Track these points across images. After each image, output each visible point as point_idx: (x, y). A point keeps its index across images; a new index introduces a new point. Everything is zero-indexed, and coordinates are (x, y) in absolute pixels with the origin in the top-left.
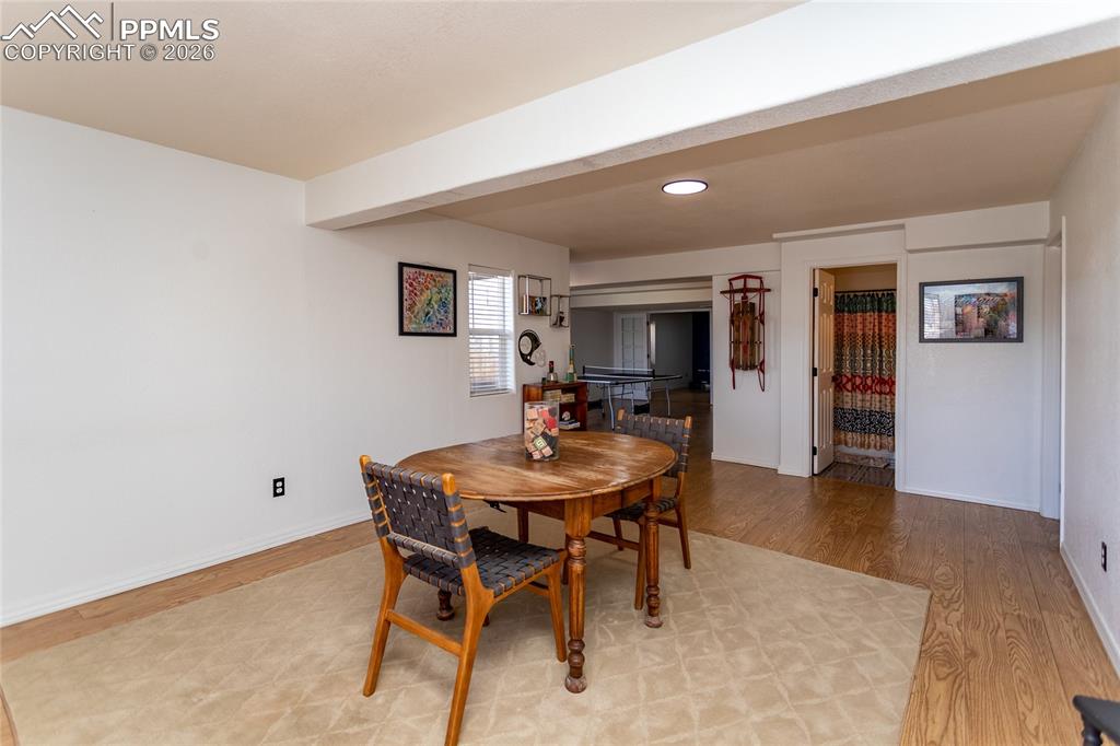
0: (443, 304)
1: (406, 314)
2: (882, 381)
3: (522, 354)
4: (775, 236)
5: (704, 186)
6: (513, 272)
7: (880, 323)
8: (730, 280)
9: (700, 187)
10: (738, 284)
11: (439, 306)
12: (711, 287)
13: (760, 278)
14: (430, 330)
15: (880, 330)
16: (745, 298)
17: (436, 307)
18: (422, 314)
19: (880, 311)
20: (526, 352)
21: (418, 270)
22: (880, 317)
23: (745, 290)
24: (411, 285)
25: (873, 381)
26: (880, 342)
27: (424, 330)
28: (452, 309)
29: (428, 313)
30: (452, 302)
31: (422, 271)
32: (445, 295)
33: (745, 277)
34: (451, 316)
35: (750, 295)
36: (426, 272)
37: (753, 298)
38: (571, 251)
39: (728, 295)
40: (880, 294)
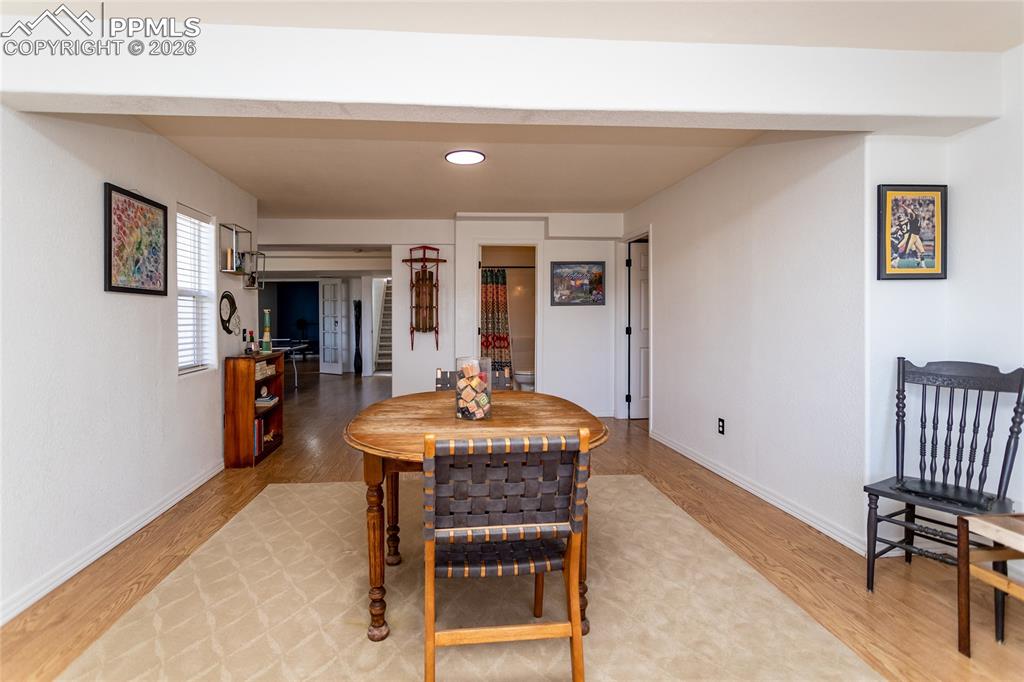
0: (153, 249)
1: (115, 260)
2: (500, 339)
3: (222, 320)
4: (459, 214)
5: (481, 158)
6: (214, 218)
7: (497, 292)
8: (411, 250)
9: (477, 158)
10: (419, 254)
11: (149, 253)
12: (390, 257)
13: (437, 250)
14: (139, 285)
15: (497, 298)
16: (424, 268)
17: (146, 252)
18: (131, 262)
19: (497, 283)
20: (226, 318)
21: (127, 198)
22: (497, 288)
23: (424, 260)
24: (120, 219)
25: (493, 339)
26: (498, 308)
27: (134, 285)
28: (162, 257)
29: (137, 262)
30: (162, 249)
31: (132, 201)
32: (154, 238)
33: (425, 248)
34: (161, 267)
35: (429, 265)
36: (137, 203)
37: (431, 267)
38: (259, 202)
39: (409, 264)
40: (496, 270)
